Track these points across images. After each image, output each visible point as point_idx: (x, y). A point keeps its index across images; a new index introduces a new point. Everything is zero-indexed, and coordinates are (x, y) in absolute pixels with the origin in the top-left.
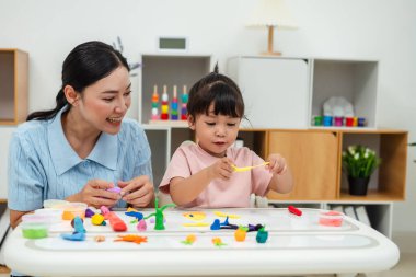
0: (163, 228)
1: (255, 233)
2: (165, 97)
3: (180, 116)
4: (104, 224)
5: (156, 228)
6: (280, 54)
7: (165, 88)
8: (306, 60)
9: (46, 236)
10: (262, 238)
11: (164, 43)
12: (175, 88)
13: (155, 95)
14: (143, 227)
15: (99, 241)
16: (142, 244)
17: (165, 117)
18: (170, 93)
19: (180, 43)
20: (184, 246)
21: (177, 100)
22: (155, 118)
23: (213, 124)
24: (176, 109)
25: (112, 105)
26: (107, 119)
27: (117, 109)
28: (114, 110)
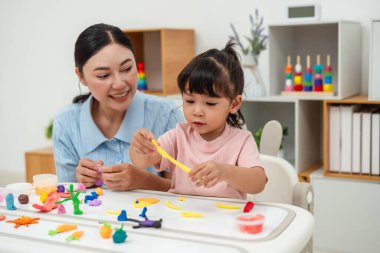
2: (298, 68)
3: (314, 88)
7: (298, 58)
12: (308, 58)
13: (289, 66)
17: (298, 88)
18: (303, 63)
19: (309, 11)
21: (310, 71)
22: (288, 90)
23: (192, 102)
24: (310, 81)
25: (108, 82)
26: (110, 96)
27: (114, 86)
28: (111, 87)
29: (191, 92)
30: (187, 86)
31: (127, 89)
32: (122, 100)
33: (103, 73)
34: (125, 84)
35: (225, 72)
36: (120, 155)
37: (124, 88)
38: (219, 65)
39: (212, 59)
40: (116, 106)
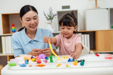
0: (52, 62)
1: (80, 63)
4: (35, 61)
5: (51, 62)
6: (99, 8)
8: (107, 9)
9: (16, 65)
10: (82, 64)
11: (64, 7)
14: (46, 62)
15: (30, 66)
16: (43, 67)
19: (68, 7)
20: (56, 67)
23: (63, 29)
25: (29, 22)
26: (30, 26)
27: (31, 23)
28: (30, 24)
29: (64, 26)
30: (62, 24)
31: (35, 24)
32: (34, 28)
33: (28, 19)
34: (34, 23)
35: (73, 19)
36: (35, 45)
37: (34, 24)
38: (71, 18)
39: (68, 16)
40: (32, 29)
